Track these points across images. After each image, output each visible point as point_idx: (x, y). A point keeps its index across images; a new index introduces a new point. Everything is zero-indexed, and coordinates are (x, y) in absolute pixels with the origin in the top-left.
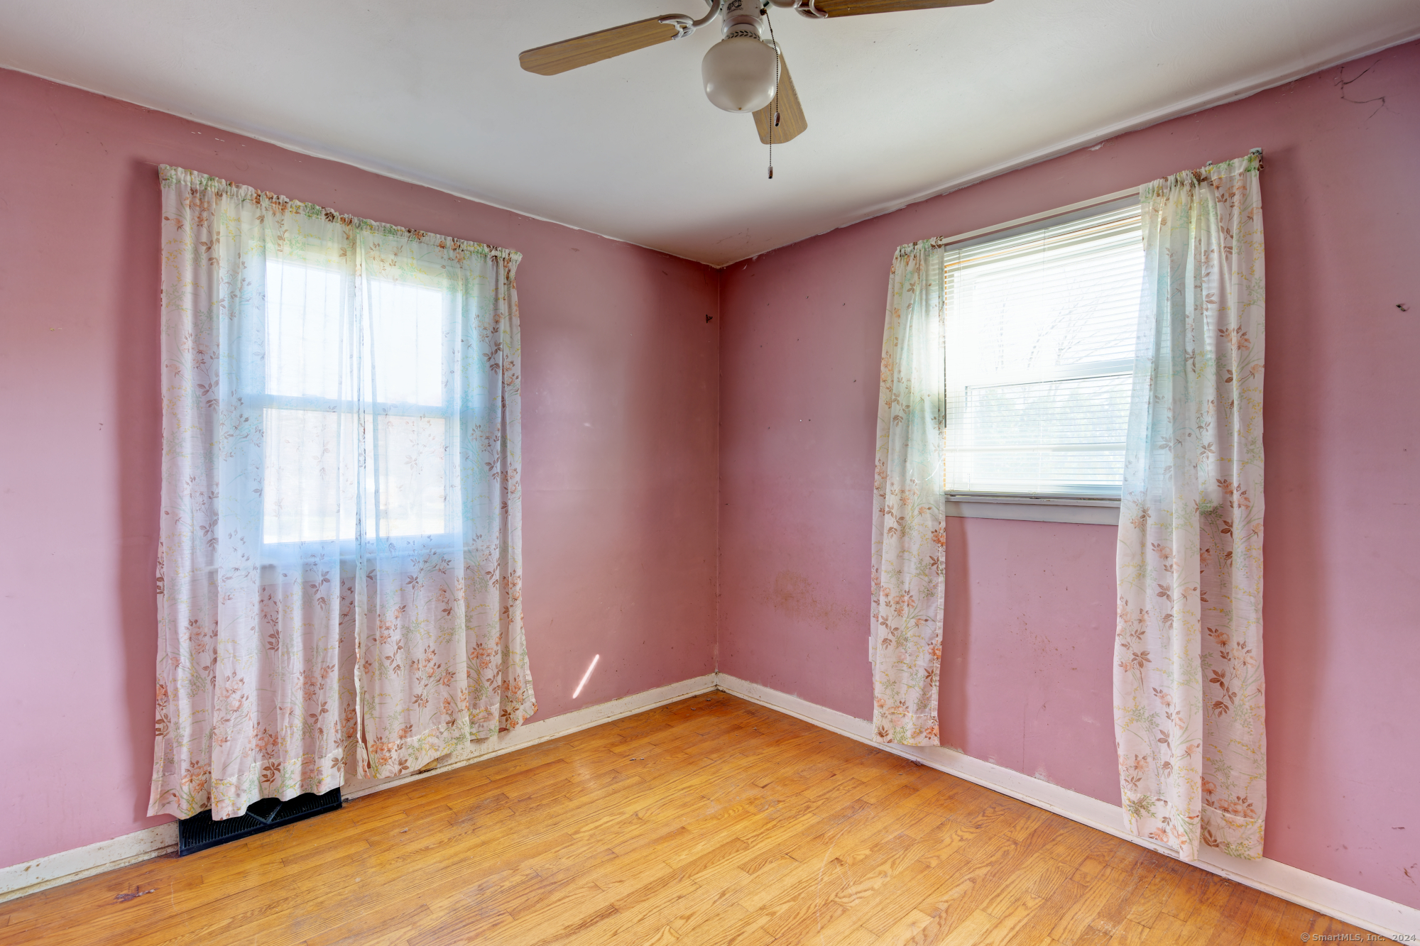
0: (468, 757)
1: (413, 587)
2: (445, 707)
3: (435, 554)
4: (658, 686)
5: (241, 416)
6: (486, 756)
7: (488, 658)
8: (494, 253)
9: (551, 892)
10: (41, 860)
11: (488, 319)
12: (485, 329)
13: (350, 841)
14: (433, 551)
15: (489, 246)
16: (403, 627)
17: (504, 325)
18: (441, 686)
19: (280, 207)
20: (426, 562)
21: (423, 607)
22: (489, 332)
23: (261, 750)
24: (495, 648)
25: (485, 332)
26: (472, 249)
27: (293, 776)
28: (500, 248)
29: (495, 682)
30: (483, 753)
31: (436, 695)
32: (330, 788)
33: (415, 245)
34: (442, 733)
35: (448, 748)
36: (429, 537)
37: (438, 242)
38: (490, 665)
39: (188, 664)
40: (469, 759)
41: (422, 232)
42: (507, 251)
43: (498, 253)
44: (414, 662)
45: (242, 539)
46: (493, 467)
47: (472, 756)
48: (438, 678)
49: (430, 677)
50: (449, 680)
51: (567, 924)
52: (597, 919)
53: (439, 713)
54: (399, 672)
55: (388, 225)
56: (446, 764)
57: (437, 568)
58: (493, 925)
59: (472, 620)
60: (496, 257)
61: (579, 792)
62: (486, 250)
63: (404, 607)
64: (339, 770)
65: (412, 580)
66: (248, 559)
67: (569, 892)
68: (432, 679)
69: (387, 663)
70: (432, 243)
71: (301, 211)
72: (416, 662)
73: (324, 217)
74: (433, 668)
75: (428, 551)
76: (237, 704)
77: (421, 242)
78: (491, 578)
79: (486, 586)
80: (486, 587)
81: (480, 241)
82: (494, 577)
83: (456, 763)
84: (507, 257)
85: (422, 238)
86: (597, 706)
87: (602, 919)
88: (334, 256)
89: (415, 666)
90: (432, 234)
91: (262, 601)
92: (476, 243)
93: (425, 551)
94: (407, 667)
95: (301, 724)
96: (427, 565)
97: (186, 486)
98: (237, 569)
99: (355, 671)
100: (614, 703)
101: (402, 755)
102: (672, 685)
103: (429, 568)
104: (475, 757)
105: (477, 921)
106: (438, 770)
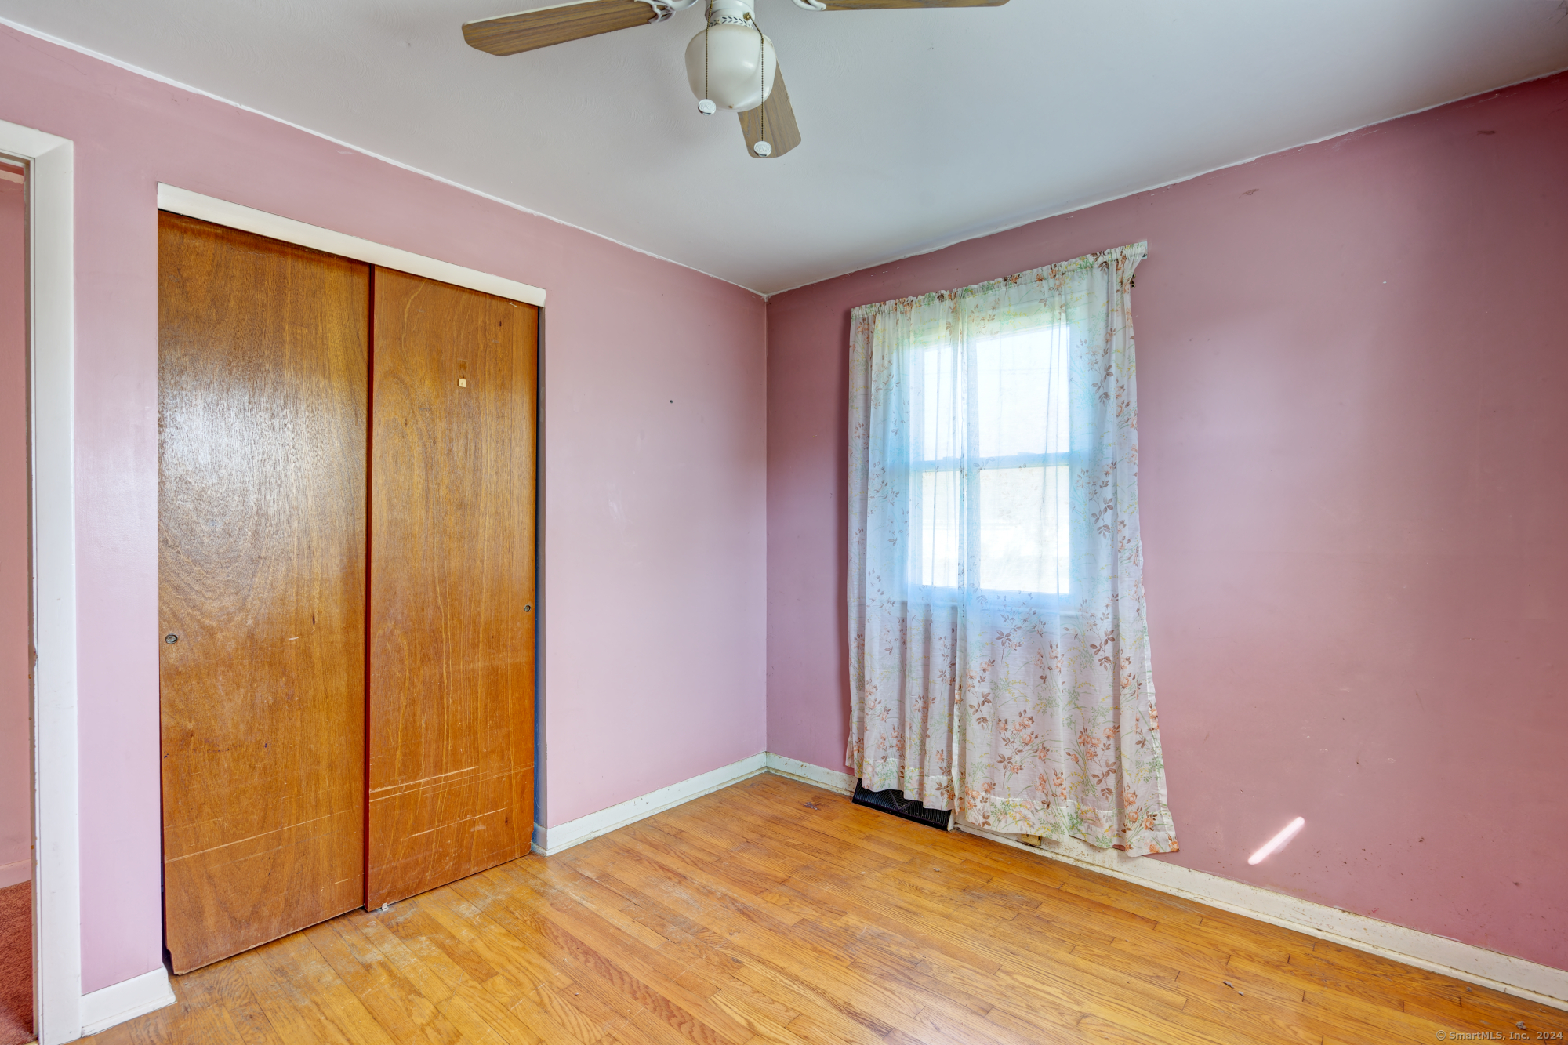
0: (1079, 858)
1: (1003, 644)
2: (1041, 784)
3: (1034, 613)
4: (1468, 941)
5: (883, 482)
6: (1098, 868)
7: (1093, 749)
8: (1101, 260)
9: (899, 981)
10: (808, 764)
11: (1100, 341)
12: (1094, 354)
14: (1033, 610)
15: (1094, 254)
16: (992, 682)
17: (1117, 341)
18: (1037, 758)
20: (1025, 620)
21: (1015, 666)
22: (1099, 357)
23: (898, 750)
24: (1104, 740)
25: (1094, 358)
26: (1073, 267)
27: (911, 781)
28: (1108, 250)
29: (1103, 781)
30: (1097, 863)
31: (1032, 766)
32: (933, 806)
33: (1013, 290)
34: (1037, 811)
35: (1043, 830)
36: (1030, 595)
37: (1034, 277)
38: (1095, 758)
39: (856, 665)
40: (1078, 860)
41: (1017, 274)
42: (1119, 250)
43: (1107, 258)
44: (1000, 721)
45: (878, 578)
46: (1098, 519)
47: (1083, 858)
48: (1035, 748)
49: (1026, 744)
50: (1044, 756)
51: (852, 1003)
52: (867, 1023)
53: (1033, 787)
54: (984, 724)
55: (986, 283)
56: (1052, 850)
57: (1036, 629)
58: (836, 957)
59: (1079, 698)
60: (1105, 262)
62: (1091, 259)
63: (994, 661)
64: (942, 795)
65: (1003, 638)
66: (882, 594)
67: (901, 993)
68: (1028, 747)
69: (971, 711)
70: (1029, 281)
71: (922, 304)
72: (1003, 721)
73: (937, 301)
74: (1030, 736)
75: (1028, 610)
76: (872, 704)
77: (1018, 285)
78: (1096, 653)
79: (1091, 661)
80: (1091, 663)
81: (1080, 255)
82: (1101, 653)
83: (1063, 856)
84: (1119, 257)
85: (1019, 281)
86: (1295, 900)
87: (867, 1026)
88: (943, 332)
89: (1002, 725)
90: (1028, 272)
91: (902, 630)
92: (1078, 259)
93: (1025, 610)
94: (995, 723)
95: (918, 741)
96: (1026, 624)
97: (855, 535)
98: (874, 600)
99: (955, 710)
100: (1336, 913)
101: (986, 809)
102: (1512, 959)
103: (1028, 628)
104: (1086, 862)
105: (838, 946)
106: (1043, 851)
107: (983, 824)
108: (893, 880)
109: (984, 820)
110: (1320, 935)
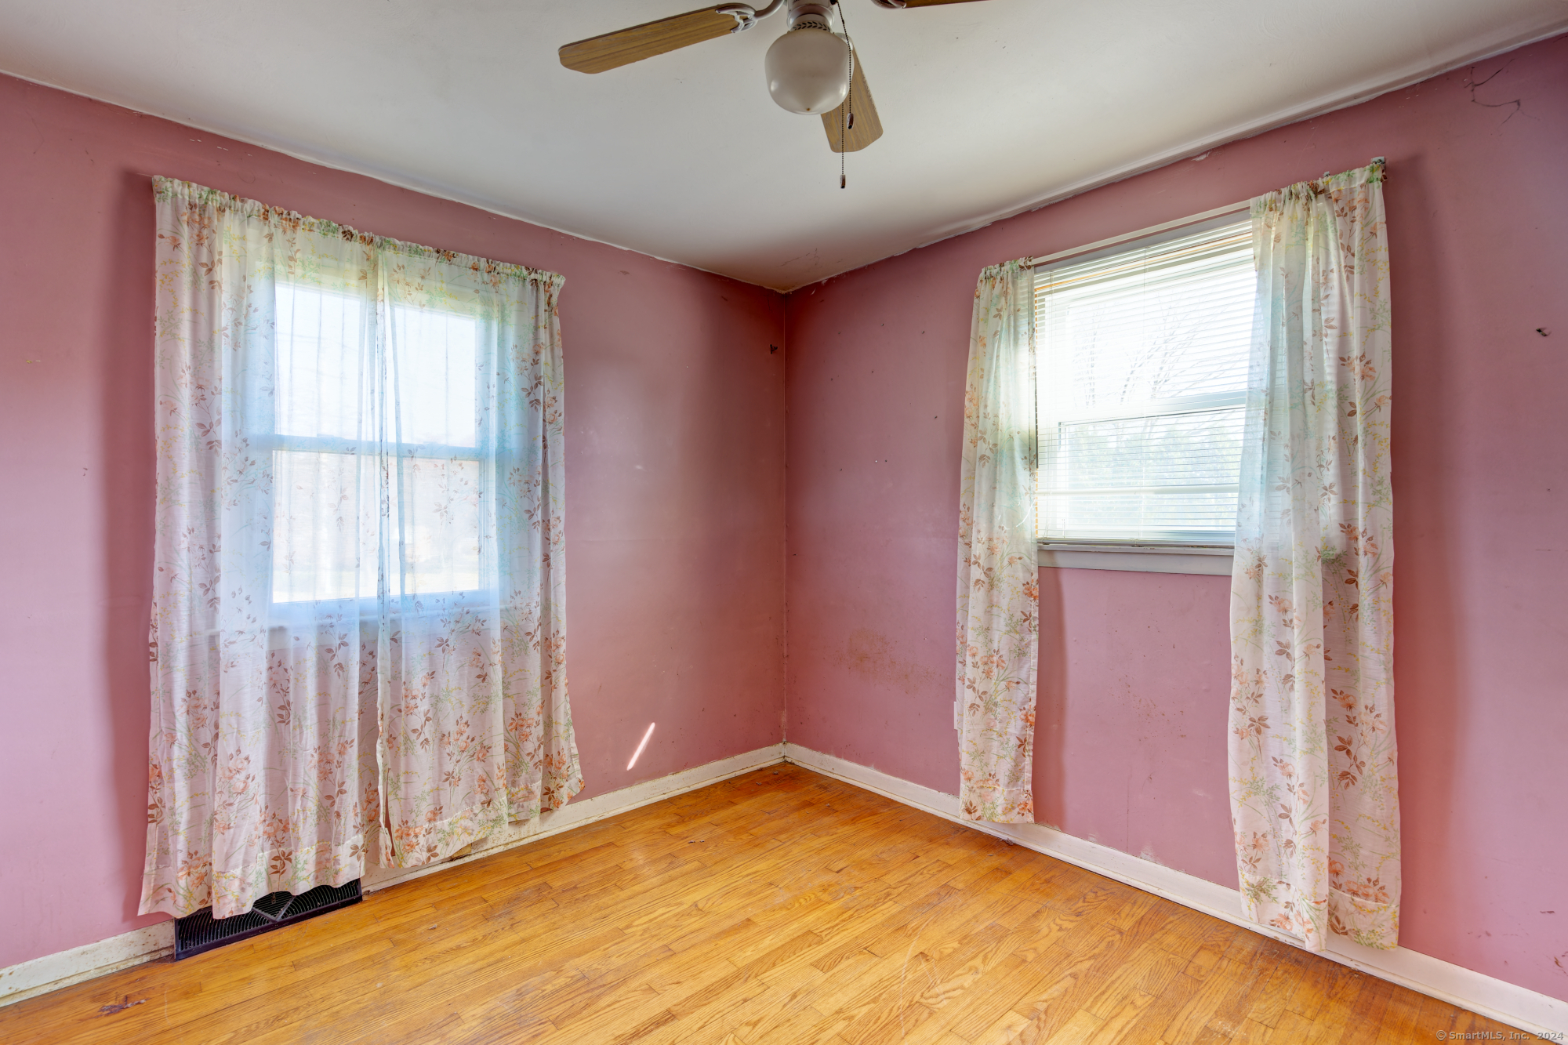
0: (506, 842)
1: (444, 651)
2: (479, 786)
3: (468, 613)
4: (719, 758)
5: (247, 460)
6: (526, 840)
7: (528, 730)
8: (533, 276)
9: (599, 996)
10: (15, 967)
11: (528, 349)
12: (524, 360)
13: (372, 940)
14: (466, 609)
15: (527, 269)
16: (432, 695)
17: (545, 356)
18: (475, 761)
19: (292, 224)
20: (457, 622)
21: (454, 674)
22: (528, 365)
23: (269, 837)
24: (537, 718)
25: (523, 364)
26: (509, 271)
27: (306, 866)
28: (540, 271)
29: (536, 756)
30: (523, 836)
31: (469, 772)
32: (348, 879)
33: (444, 266)
34: (476, 815)
35: (483, 831)
36: (461, 594)
37: (470, 264)
38: (530, 737)
39: (185, 741)
40: (507, 844)
41: (452, 252)
42: (549, 274)
43: (538, 277)
44: (444, 735)
45: (247, 599)
46: (533, 515)
47: (511, 839)
48: (472, 753)
49: (463, 751)
50: (484, 755)
51: (617, 1034)
52: (652, 1027)
53: (473, 793)
54: (427, 746)
55: (415, 244)
56: (481, 849)
57: (470, 628)
58: (534, 1036)
59: (510, 687)
60: (536, 280)
61: (632, 880)
62: (525, 272)
63: (433, 673)
64: (359, 858)
65: (443, 643)
66: (254, 621)
67: (620, 996)
68: (465, 754)
69: (413, 737)
70: (464, 265)
71: (315, 228)
72: (447, 735)
73: (341, 236)
74: (466, 742)
75: (460, 610)
76: (242, 785)
77: (451, 264)
78: (531, 640)
79: (526, 649)
80: (526, 650)
81: (517, 263)
82: (535, 638)
83: (492, 848)
84: (548, 281)
85: (453, 259)
86: (651, 782)
87: (657, 1027)
88: (354, 282)
89: (446, 739)
90: (464, 255)
91: (271, 668)
92: (513, 265)
93: (457, 610)
94: (437, 741)
95: (315, 808)
96: (459, 625)
97: (183, 538)
98: (241, 632)
99: (378, 746)
100: (670, 777)
101: (430, 841)
102: (735, 757)
103: (461, 629)
104: (515, 841)
105: (515, 1031)
106: (473, 856)
107: (429, 859)
108: (420, 964)
109: (429, 854)
110: (665, 797)
